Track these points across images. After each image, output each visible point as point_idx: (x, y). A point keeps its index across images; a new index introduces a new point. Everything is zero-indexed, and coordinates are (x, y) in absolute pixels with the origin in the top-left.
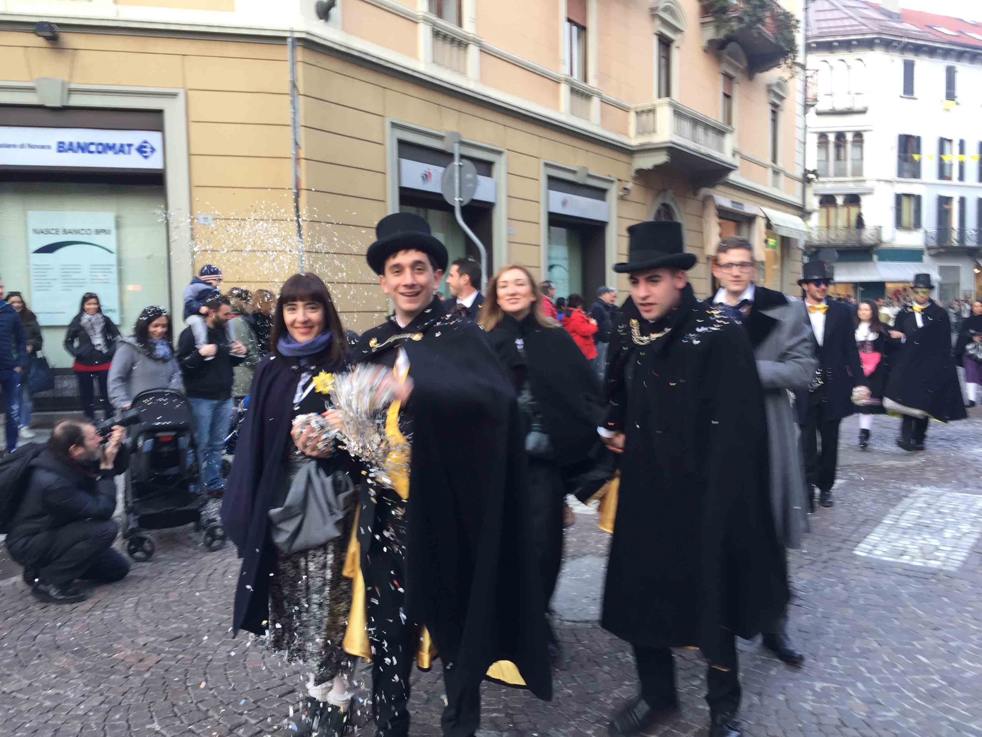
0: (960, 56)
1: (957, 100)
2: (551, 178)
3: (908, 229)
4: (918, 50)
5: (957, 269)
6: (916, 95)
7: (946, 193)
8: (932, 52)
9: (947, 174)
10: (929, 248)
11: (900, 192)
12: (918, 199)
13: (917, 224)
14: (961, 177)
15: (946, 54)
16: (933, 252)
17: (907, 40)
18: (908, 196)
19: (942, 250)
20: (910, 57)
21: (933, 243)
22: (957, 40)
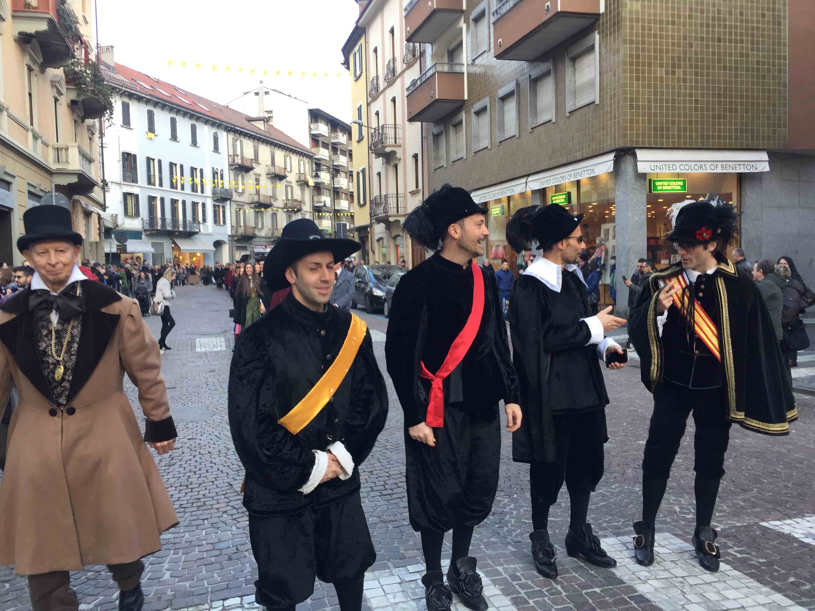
0: (156, 104)
1: (156, 133)
2: (29, 192)
3: (131, 217)
4: (131, 96)
5: (162, 244)
6: (131, 127)
7: (153, 195)
8: (139, 99)
9: (152, 182)
10: (145, 231)
11: (125, 192)
12: (137, 196)
13: (137, 214)
14: (161, 185)
15: (148, 102)
16: (148, 233)
17: (124, 89)
18: (131, 194)
19: (154, 232)
20: (126, 100)
21: (147, 227)
22: (152, 93)
